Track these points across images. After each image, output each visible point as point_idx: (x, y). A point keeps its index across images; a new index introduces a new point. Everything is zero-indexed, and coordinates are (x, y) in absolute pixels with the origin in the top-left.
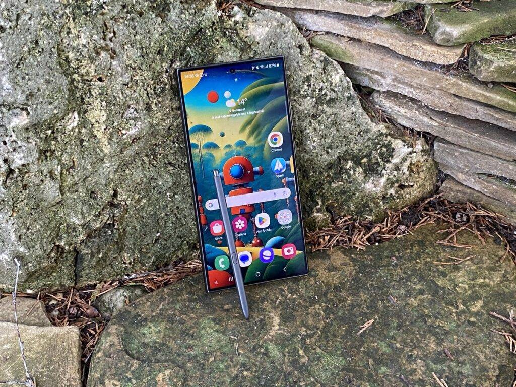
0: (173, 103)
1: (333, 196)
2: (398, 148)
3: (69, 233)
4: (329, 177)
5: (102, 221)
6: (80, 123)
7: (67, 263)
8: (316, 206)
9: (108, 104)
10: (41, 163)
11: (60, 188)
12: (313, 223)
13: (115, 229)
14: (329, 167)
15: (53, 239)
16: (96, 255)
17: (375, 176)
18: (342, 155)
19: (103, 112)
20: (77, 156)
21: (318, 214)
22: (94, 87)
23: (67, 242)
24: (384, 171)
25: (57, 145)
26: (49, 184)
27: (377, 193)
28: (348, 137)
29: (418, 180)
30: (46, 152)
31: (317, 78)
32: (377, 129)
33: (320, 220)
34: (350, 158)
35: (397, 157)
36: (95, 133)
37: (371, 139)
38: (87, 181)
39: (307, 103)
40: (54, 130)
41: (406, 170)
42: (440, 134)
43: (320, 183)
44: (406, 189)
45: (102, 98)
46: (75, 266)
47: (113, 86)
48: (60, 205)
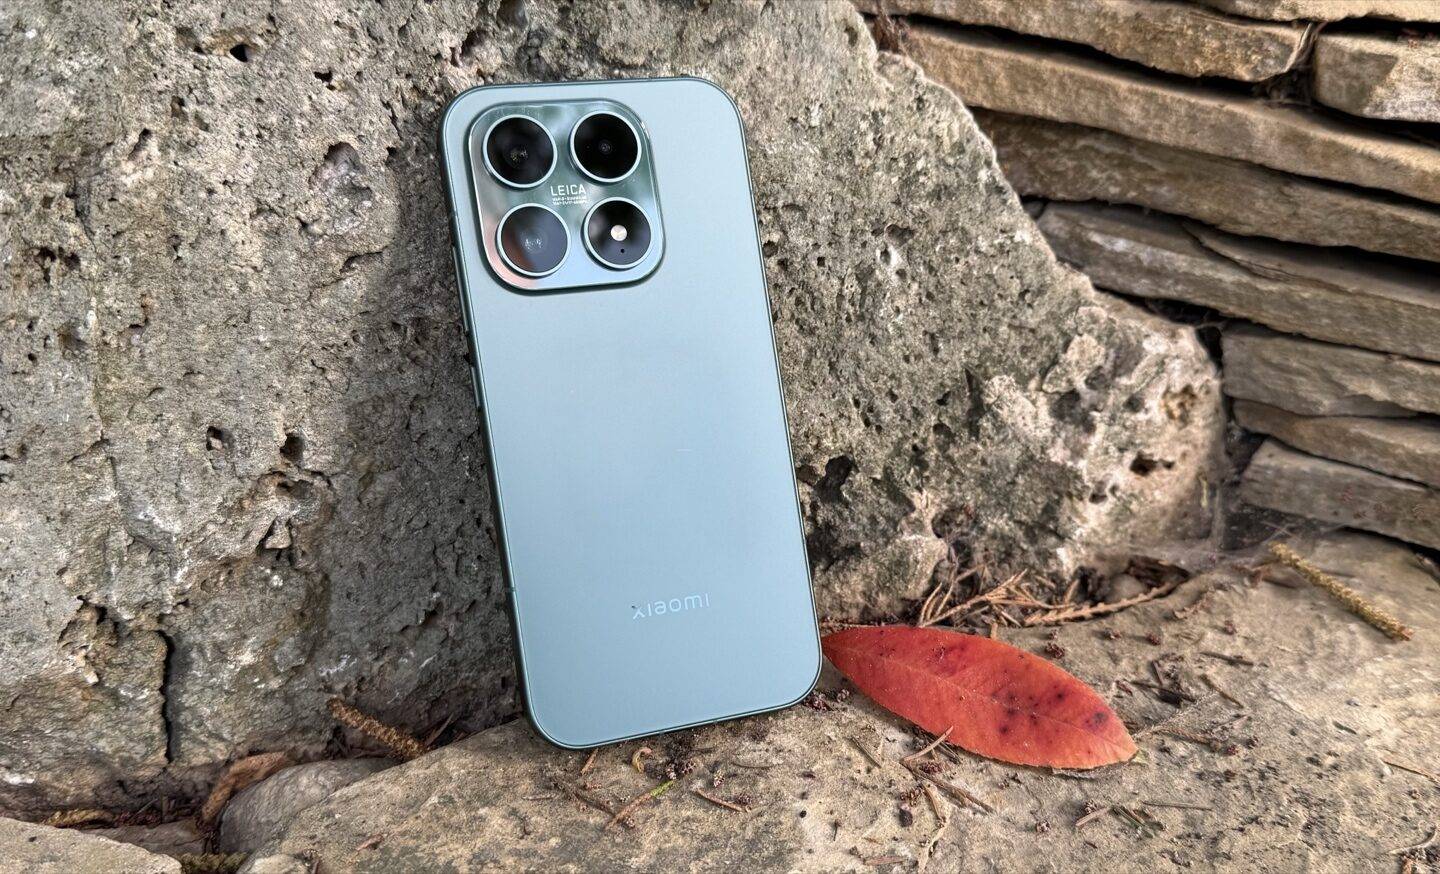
1: (951, 491)
2: (1129, 345)
3: (136, 566)
4: (939, 428)
5: (247, 535)
6: (165, 175)
7: (137, 678)
8: (906, 514)
9: (263, 133)
10: (25, 292)
11: (97, 395)
12: (900, 566)
13: (296, 570)
14: (940, 396)
15: (80, 582)
16: (231, 651)
17: (1071, 427)
18: (976, 362)
19: (248, 156)
20: (157, 292)
21: (913, 537)
22: (218, 73)
23: (128, 594)
24: (1095, 414)
25: (85, 239)
26: (55, 369)
27: (1078, 477)
28: (991, 306)
29: (1184, 447)
30: (48, 260)
31: (897, 123)
32: (1069, 286)
33: (920, 557)
34: (995, 374)
35: (1129, 371)
36: (221, 220)
37: (1054, 318)
38: (193, 385)
39: (873, 189)
40: (75, 189)
41: (1154, 408)
42: (1241, 306)
43: (915, 448)
44: (1154, 474)
45: (245, 112)
46: (163, 690)
47: (281, 75)
48: (100, 458)
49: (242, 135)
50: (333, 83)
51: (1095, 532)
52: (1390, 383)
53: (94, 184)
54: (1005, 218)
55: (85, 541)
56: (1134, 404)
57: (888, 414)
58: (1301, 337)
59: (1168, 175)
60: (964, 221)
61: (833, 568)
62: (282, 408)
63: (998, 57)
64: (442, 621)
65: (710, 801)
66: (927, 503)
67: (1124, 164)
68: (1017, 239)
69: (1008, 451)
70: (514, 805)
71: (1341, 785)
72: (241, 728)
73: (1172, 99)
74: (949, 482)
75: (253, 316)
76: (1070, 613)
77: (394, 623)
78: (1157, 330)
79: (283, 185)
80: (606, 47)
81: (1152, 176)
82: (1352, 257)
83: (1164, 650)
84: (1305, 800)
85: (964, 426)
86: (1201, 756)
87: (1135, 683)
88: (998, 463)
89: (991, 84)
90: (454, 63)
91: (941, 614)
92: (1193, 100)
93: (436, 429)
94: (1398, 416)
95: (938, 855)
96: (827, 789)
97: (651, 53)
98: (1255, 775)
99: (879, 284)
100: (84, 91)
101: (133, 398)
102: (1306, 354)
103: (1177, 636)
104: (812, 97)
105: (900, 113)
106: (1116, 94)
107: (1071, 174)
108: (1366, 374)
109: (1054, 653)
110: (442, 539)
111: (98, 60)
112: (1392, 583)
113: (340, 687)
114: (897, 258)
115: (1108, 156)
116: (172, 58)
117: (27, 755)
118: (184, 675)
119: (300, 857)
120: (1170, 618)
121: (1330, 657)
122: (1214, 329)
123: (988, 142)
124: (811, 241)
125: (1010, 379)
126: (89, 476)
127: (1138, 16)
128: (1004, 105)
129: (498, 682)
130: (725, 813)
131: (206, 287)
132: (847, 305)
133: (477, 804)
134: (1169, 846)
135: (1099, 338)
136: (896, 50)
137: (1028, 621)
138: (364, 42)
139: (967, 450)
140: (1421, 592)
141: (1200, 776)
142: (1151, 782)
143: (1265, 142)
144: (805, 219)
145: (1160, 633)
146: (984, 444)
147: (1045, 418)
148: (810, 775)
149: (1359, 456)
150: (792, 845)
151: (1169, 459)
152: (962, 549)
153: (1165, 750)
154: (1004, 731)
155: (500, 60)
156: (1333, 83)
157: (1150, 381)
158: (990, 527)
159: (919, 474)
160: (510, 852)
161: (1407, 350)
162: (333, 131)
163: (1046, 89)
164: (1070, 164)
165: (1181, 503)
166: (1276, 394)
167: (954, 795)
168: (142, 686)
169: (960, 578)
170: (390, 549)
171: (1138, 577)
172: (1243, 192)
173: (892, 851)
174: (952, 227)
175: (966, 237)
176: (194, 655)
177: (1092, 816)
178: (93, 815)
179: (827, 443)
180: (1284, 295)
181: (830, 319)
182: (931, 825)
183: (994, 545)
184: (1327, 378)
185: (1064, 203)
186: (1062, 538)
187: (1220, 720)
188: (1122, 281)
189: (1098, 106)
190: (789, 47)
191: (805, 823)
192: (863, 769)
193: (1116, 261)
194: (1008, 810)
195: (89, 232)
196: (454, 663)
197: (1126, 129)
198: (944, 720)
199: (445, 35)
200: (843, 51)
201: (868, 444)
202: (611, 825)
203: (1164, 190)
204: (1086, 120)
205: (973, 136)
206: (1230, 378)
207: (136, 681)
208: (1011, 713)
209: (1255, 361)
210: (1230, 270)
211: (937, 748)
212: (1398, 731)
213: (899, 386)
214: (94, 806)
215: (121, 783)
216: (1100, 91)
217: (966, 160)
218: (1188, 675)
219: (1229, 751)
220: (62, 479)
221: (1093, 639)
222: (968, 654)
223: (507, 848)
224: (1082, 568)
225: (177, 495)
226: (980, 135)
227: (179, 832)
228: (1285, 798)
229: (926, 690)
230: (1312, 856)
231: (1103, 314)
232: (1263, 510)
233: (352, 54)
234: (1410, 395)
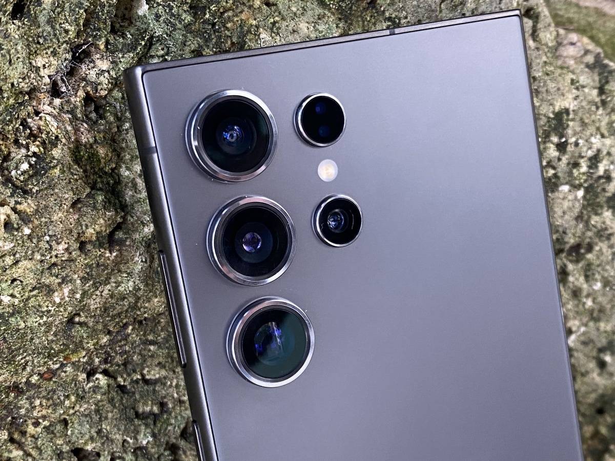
0: (86, 220)
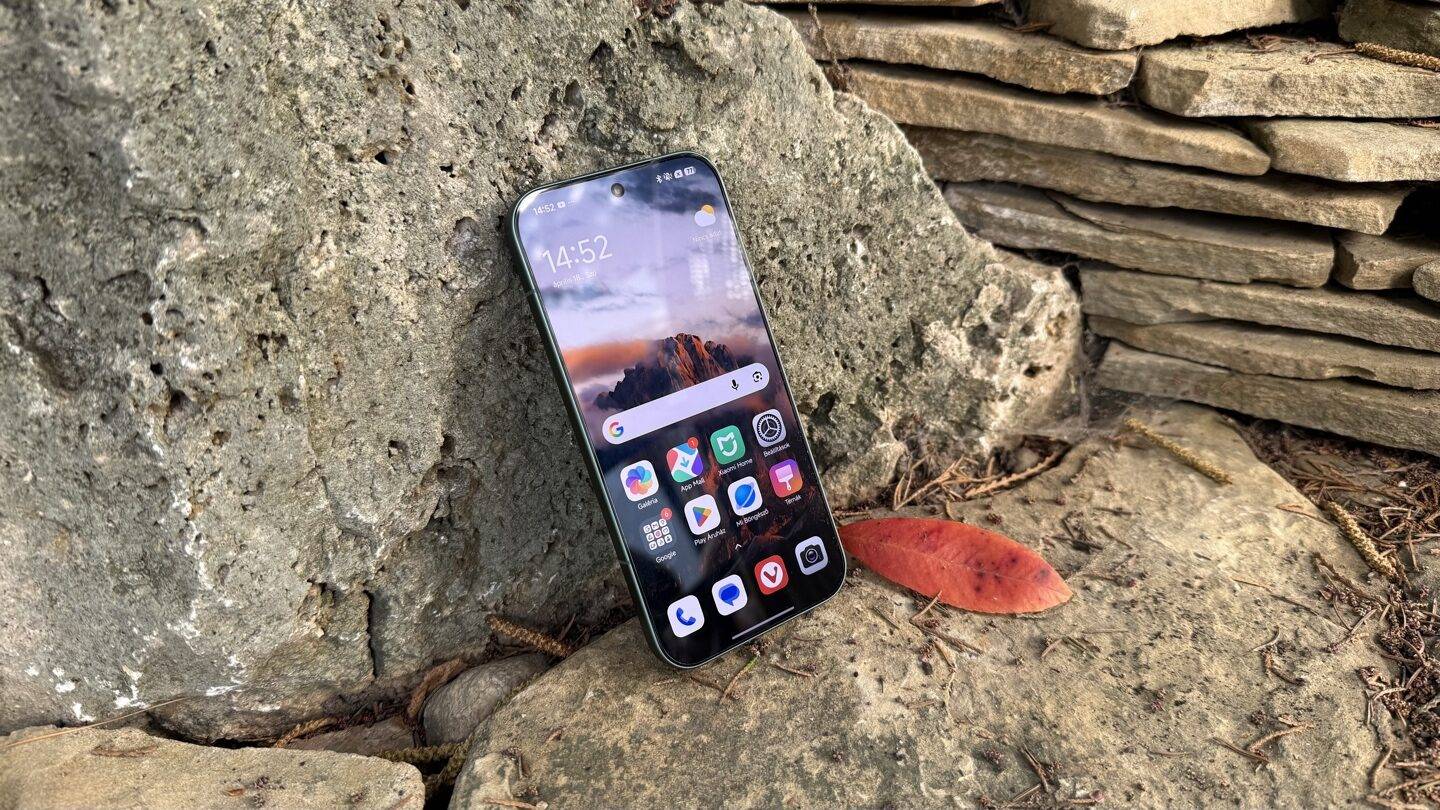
1: (904, 406)
2: (1021, 289)
3: (346, 551)
4: (894, 363)
5: (423, 513)
6: (342, 264)
7: (350, 626)
8: (876, 428)
9: (408, 218)
10: (252, 371)
11: (310, 434)
12: (875, 465)
13: (456, 530)
14: (893, 341)
15: (308, 569)
16: (417, 597)
17: (984, 351)
18: (917, 314)
19: (399, 239)
20: (344, 351)
21: (884, 445)
22: (369, 176)
23: (343, 572)
24: (1000, 340)
25: (289, 321)
26: (280, 424)
27: (992, 387)
28: (927, 272)
29: (1059, 354)
30: (264, 342)
31: (855, 147)
32: (979, 251)
33: (889, 457)
34: (932, 320)
35: (1023, 308)
36: (385, 289)
37: (969, 275)
38: (376, 414)
39: (843, 200)
40: (277, 284)
41: (1041, 332)
42: (1095, 252)
43: (878, 379)
44: (1040, 376)
45: (392, 204)
46: (369, 631)
47: (416, 172)
48: (314, 480)
49: (392, 222)
50: (454, 172)
51: (1003, 422)
52: (1202, 300)
53: (292, 280)
54: (934, 209)
55: (309, 539)
56: (1027, 330)
57: (859, 357)
58: (1137, 271)
59: (1040, 162)
60: (906, 215)
61: (828, 472)
62: (440, 418)
63: (916, 86)
64: (558, 547)
65: (787, 671)
66: (888, 416)
67: (1007, 155)
68: (943, 223)
69: (942, 375)
70: (649, 691)
71: (1210, 601)
72: (427, 647)
73: (1046, 111)
74: (902, 400)
75: (414, 356)
76: (994, 484)
77: (526, 554)
78: (1039, 275)
79: (426, 256)
80: (646, 118)
81: (1029, 163)
82: (1175, 213)
83: (1068, 508)
84: (1187, 615)
85: (911, 359)
86: (1111, 589)
87: (1054, 538)
88: (936, 383)
89: (912, 106)
90: (537, 143)
91: (908, 496)
92: (1061, 110)
93: (547, 415)
94: (1206, 321)
95: (955, 693)
96: (867, 652)
97: (679, 119)
98: (1151, 600)
99: (850, 269)
100: (280, 212)
101: (334, 432)
102: (1142, 282)
103: (1074, 496)
104: (795, 137)
105: (856, 141)
106: (1005, 109)
107: (968, 164)
108: (1185, 294)
109: (994, 520)
110: (555, 490)
111: (286, 186)
112: (1209, 440)
113: (492, 605)
114: (861, 248)
115: (995, 150)
116: (335, 170)
117: (274, 692)
118: (385, 618)
119: (505, 753)
120: (1067, 482)
121: (1182, 502)
122: (1074, 267)
123: (916, 152)
124: (801, 244)
125: (940, 322)
126: (308, 494)
127: (1019, 52)
128: (923, 121)
129: (602, 584)
130: (800, 679)
131: (379, 341)
132: (828, 286)
133: (622, 694)
134: (1106, 663)
135: (999, 285)
136: (845, 90)
137: (968, 495)
138: (473, 137)
139: (915, 377)
140: (1230, 443)
141: (1114, 605)
142: (1083, 615)
143: (1113, 138)
144: (796, 228)
145: (1063, 496)
146: (926, 372)
147: (967, 347)
148: (851, 642)
149: (1181, 351)
150: (854, 700)
151: (1050, 364)
152: (914, 446)
153: (1087, 588)
154: (978, 589)
155: (567, 134)
156: (1160, 92)
157: (1036, 313)
158: (932, 427)
159: (881, 398)
160: (656, 730)
161: (1214, 276)
162: (458, 210)
163: (954, 108)
164: (967, 157)
165: (1056, 392)
166: (1120, 311)
167: (954, 644)
168: (356, 631)
169: (914, 466)
170: (520, 503)
171: (1031, 448)
172: (1095, 172)
173: (925, 696)
174: (899, 220)
175: (908, 226)
176: (391, 603)
177: (1051, 647)
178: (324, 722)
179: (819, 385)
180: (1128, 244)
181: (816, 296)
182: (945, 671)
183: (933, 440)
184: (1158, 299)
185: (962, 183)
186: (982, 429)
187: (1118, 560)
188: (1008, 238)
189: (992, 118)
190: (775, 100)
191: (859, 681)
192: (886, 631)
193: (1003, 225)
194: (993, 650)
195: (292, 316)
196: (570, 576)
197: (1013, 133)
198: (934, 585)
199: (529, 123)
200: (813, 99)
201: (846, 381)
202: (723, 699)
203: (1036, 172)
204: (983, 128)
205: (905, 150)
206: (1087, 301)
207: (351, 628)
208: (980, 575)
209: (1106, 289)
210: (1088, 227)
211: (933, 608)
212: (1237, 555)
213: (866, 338)
214: (323, 715)
215: (340, 697)
216: (993, 108)
217: (903, 168)
218: (1089, 526)
219: (1130, 584)
220: (290, 500)
221: (1017, 505)
222: (944, 534)
223: (653, 726)
224: (995, 448)
225: (372, 495)
226: (910, 148)
227: (391, 728)
228: (1174, 615)
229: (918, 566)
230: (1203, 659)
231: (1001, 268)
232: (1114, 392)
233: (464, 147)
234: (1217, 307)
